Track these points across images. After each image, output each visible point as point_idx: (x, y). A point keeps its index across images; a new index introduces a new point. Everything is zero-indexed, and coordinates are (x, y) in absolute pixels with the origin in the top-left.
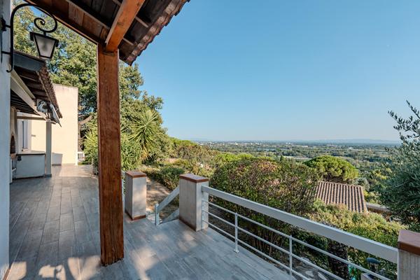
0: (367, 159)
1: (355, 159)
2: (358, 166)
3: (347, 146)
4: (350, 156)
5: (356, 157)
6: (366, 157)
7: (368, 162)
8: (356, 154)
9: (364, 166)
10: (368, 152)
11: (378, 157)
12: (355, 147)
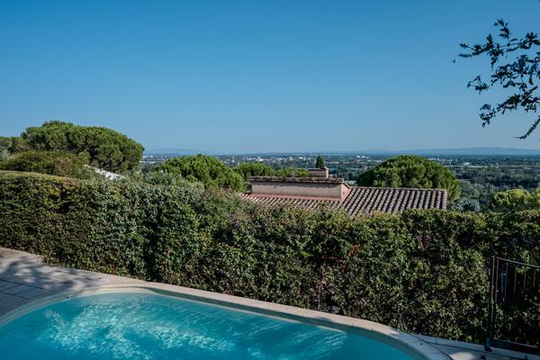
0: (492, 182)
1: (473, 182)
2: (477, 193)
3: (461, 159)
4: (465, 177)
5: (475, 178)
6: (490, 178)
7: (493, 186)
8: (475, 173)
9: (485, 194)
10: (494, 170)
11: (508, 178)
12: (474, 162)
